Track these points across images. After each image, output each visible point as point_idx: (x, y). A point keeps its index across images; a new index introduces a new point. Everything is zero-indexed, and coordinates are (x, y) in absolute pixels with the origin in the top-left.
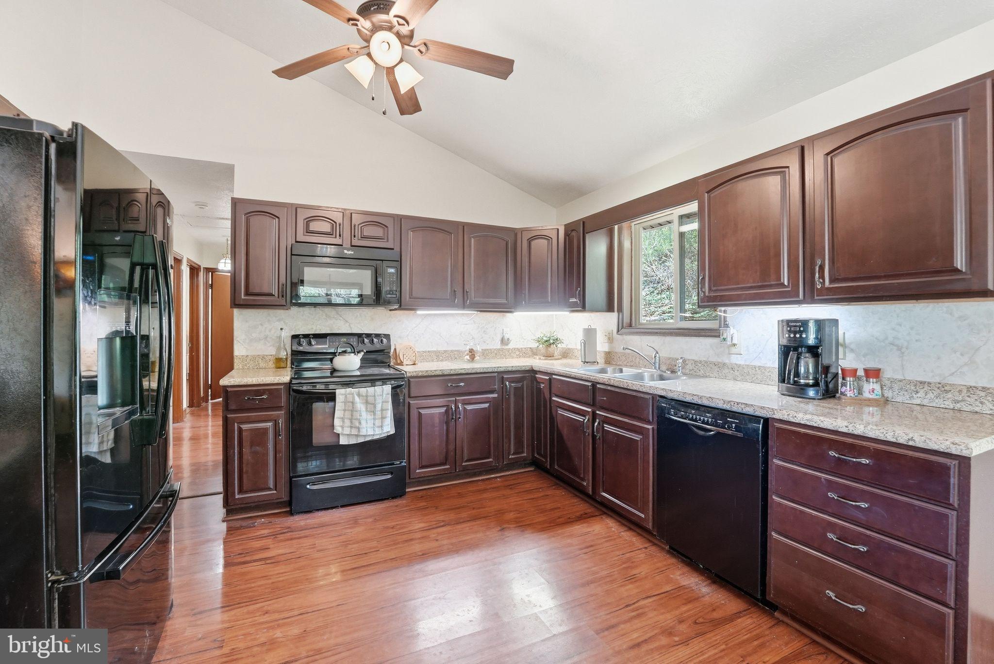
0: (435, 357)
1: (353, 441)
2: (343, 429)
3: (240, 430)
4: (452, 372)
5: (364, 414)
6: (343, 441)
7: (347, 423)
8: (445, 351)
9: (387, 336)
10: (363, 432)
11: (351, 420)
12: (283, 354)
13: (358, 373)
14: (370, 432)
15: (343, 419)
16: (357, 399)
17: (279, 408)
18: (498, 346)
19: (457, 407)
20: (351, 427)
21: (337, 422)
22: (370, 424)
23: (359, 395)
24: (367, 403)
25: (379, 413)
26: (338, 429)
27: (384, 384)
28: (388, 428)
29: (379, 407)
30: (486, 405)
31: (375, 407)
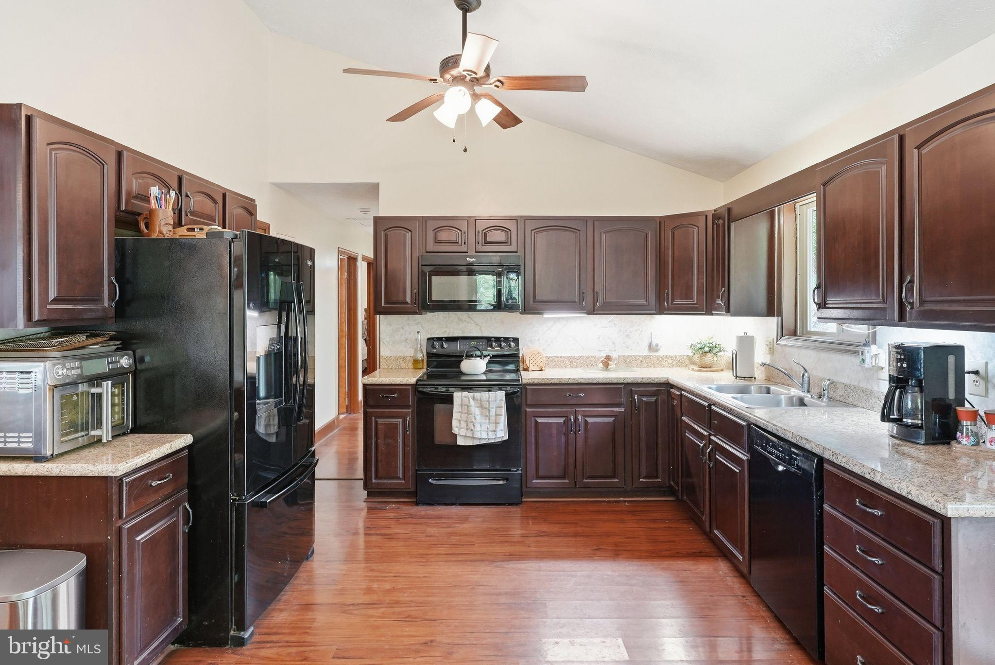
0: (568, 363)
1: (469, 443)
2: (459, 430)
3: (376, 422)
4: (570, 382)
5: (479, 418)
6: (461, 442)
7: (463, 424)
8: (580, 357)
9: (516, 340)
10: (477, 435)
11: (467, 422)
12: (419, 356)
13: (484, 377)
14: (484, 436)
15: (460, 421)
16: (472, 403)
17: (407, 407)
18: (646, 352)
19: (576, 419)
20: (467, 429)
21: (455, 423)
22: (485, 427)
23: (474, 399)
24: (482, 407)
25: (493, 418)
26: (455, 430)
27: (500, 389)
28: (501, 433)
29: (493, 412)
30: (611, 420)
31: (489, 412)
